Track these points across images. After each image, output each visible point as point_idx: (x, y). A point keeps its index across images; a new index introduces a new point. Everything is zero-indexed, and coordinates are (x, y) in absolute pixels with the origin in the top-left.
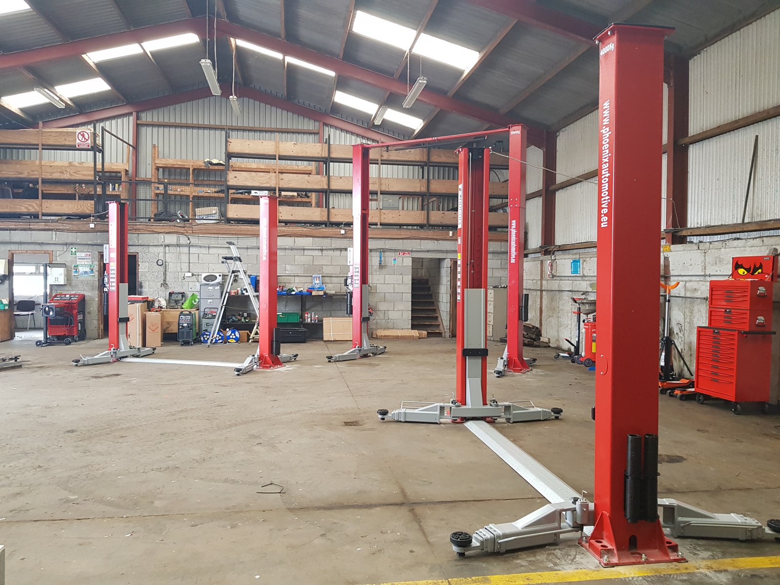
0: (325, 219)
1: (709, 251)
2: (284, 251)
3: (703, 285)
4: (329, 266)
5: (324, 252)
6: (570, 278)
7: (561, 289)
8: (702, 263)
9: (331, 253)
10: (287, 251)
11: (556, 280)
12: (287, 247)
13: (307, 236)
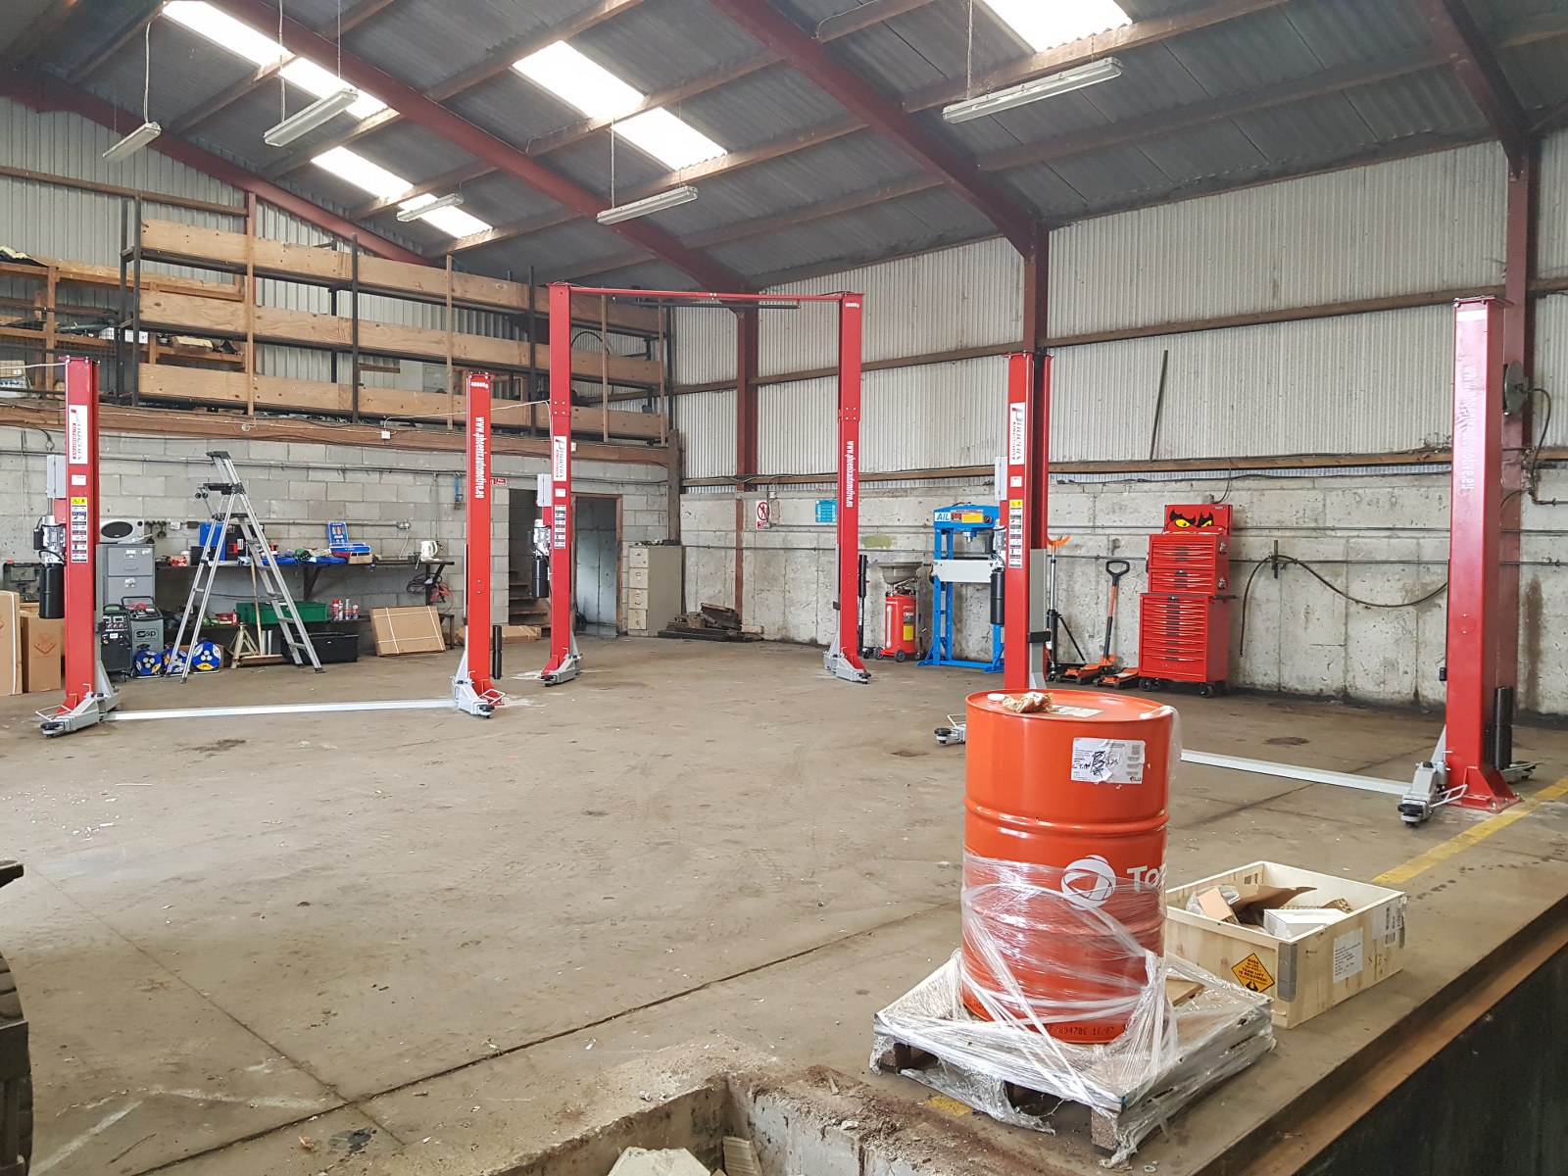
0: (348, 406)
1: (1103, 495)
2: (267, 471)
3: (1090, 540)
4: (358, 505)
5: (349, 475)
6: (812, 529)
7: (789, 546)
8: (1088, 510)
9: (362, 476)
10: (273, 471)
11: (777, 531)
12: (272, 462)
13: (313, 441)
